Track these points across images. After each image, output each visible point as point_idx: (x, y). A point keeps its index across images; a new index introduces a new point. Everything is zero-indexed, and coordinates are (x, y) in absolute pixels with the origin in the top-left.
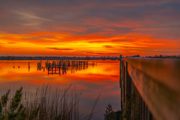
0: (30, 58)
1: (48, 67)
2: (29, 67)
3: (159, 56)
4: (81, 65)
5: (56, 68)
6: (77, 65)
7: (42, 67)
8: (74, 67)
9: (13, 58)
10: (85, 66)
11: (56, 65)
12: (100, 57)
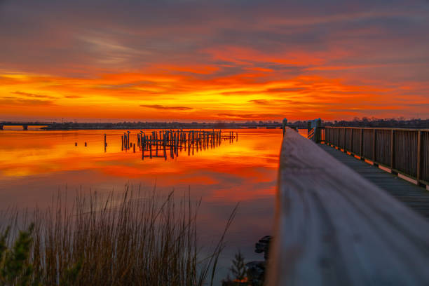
0: (108, 126)
1: (143, 142)
2: (106, 145)
3: (361, 119)
4: (208, 138)
5: (157, 145)
6: (198, 140)
7: (131, 144)
8: (193, 143)
9: (76, 126)
10: (216, 140)
11: (159, 141)
12: (244, 122)
